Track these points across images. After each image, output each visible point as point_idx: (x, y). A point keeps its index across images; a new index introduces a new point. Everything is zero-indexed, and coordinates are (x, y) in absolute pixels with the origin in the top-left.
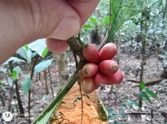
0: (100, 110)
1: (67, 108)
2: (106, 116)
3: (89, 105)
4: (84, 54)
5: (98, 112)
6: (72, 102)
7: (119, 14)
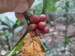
0: (42, 47)
1: (27, 46)
2: (45, 50)
3: (36, 45)
4: (30, 19)
5: (41, 48)
6: (29, 43)
7: (48, 1)
